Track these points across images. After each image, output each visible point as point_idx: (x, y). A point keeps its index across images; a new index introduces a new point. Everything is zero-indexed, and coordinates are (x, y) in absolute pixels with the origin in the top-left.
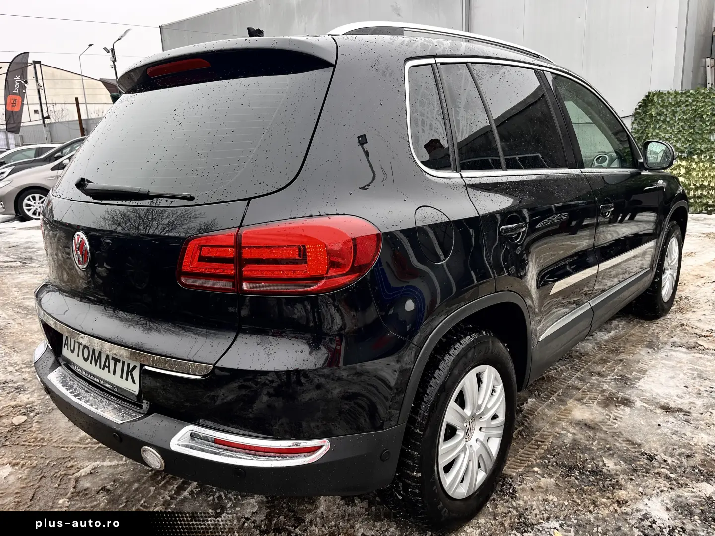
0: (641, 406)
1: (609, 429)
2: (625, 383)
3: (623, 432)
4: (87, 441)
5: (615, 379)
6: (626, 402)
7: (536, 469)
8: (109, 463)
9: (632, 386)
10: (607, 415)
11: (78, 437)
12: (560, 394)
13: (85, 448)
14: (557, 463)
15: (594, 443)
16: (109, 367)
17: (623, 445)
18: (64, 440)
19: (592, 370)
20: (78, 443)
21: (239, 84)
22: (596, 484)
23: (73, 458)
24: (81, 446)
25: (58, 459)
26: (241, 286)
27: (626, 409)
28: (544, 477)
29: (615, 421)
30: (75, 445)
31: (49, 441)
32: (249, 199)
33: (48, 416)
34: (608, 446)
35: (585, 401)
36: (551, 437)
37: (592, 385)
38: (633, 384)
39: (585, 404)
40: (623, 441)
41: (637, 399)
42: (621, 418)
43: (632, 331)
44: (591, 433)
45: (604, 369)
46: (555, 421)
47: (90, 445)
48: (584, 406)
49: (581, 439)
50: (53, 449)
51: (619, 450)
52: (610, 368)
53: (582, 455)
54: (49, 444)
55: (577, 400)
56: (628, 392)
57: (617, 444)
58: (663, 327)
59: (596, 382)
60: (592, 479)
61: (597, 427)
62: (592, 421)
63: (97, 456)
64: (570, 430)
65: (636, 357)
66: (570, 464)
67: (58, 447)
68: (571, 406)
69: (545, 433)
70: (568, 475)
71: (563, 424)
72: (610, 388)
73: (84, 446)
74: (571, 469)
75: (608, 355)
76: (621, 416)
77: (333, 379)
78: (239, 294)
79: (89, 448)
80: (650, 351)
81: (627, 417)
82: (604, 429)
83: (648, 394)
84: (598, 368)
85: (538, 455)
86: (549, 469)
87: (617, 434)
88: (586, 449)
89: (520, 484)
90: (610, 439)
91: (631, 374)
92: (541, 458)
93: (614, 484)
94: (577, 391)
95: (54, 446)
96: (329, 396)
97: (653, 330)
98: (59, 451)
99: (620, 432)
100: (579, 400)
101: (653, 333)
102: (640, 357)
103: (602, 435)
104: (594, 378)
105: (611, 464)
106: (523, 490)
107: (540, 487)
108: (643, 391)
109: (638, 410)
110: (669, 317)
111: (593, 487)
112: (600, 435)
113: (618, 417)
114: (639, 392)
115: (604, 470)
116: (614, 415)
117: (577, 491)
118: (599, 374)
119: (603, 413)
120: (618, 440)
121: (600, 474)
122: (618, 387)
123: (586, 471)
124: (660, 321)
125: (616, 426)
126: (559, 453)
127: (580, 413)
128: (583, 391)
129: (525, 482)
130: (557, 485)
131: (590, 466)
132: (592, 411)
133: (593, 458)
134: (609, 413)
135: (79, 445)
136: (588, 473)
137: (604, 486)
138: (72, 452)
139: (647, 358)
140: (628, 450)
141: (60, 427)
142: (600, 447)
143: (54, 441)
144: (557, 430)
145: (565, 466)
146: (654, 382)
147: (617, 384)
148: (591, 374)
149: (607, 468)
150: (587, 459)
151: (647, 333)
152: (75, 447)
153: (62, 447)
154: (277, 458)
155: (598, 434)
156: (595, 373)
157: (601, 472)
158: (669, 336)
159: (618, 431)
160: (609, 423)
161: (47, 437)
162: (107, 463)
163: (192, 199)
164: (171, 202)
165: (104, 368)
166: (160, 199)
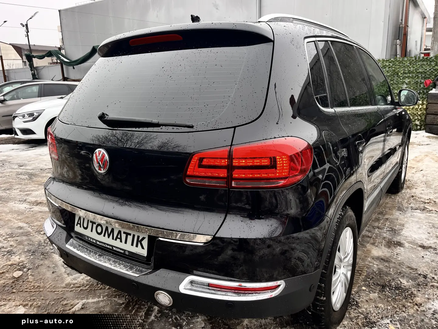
0: (409, 246)
1: (396, 261)
2: (395, 232)
3: (405, 262)
4: (71, 286)
5: (388, 230)
6: (400, 244)
7: (364, 288)
8: (93, 301)
9: (399, 234)
10: (392, 252)
11: (64, 284)
12: (361, 241)
13: (71, 291)
14: (374, 284)
15: (391, 270)
16: (121, 239)
17: (407, 270)
18: (54, 286)
19: (374, 226)
20: (65, 287)
21: (209, 51)
22: (401, 295)
23: (65, 299)
24: (68, 289)
25: (55, 299)
26: (231, 184)
27: (401, 248)
28: (370, 293)
29: (397, 256)
30: (64, 290)
31: (44, 287)
32: (235, 127)
33: (37, 270)
34: (399, 271)
35: (376, 244)
36: (365, 267)
37: (376, 234)
38: (400, 233)
39: (377, 246)
40: (406, 267)
41: (405, 242)
42: (400, 254)
43: (386, 201)
44: (387, 264)
45: (380, 225)
46: (364, 258)
47: (74, 289)
48: (377, 248)
49: (382, 268)
50: (48, 293)
51: (406, 273)
52: (383, 224)
53: (387, 278)
54: (44, 290)
55: (371, 244)
56: (398, 238)
57: (404, 270)
58: (403, 198)
59: (378, 232)
60: (397, 292)
61: (389, 260)
62: (384, 256)
63: (82, 296)
64: (375, 262)
65: (395, 217)
66: (382, 284)
67: (52, 291)
68: (370, 248)
69: (361, 265)
70: (383, 291)
71: (369, 259)
72: (388, 236)
73: (70, 290)
74: (383, 287)
75: (378, 216)
76: (400, 253)
77: (277, 242)
78: (229, 189)
79: (74, 291)
80: (401, 212)
81: (403, 253)
82: (393, 261)
83: (410, 239)
84: (376, 224)
85: (362, 280)
86: (372, 288)
87: (401, 264)
88: (387, 274)
89: (359, 298)
90: (398, 267)
91: (396, 227)
92: (364, 281)
93: (410, 294)
94: (370, 239)
95: (48, 291)
96: (275, 253)
97: (398, 200)
98: (53, 294)
99: (403, 263)
100: (373, 244)
101: (398, 202)
102: (397, 217)
103: (393, 265)
104: (376, 230)
105: (404, 282)
106: (362, 301)
107: (371, 299)
108: (406, 237)
109: (408, 248)
110: (403, 192)
111: (400, 297)
112: (392, 265)
113: (398, 253)
114: (405, 238)
115: (402, 286)
116: (396, 253)
117: (392, 299)
118: (378, 228)
119: (389, 251)
120: (403, 268)
121: (400, 288)
122: (392, 235)
123: (393, 287)
124: (399, 194)
125: (399, 259)
126: (373, 278)
127: (376, 252)
128: (373, 239)
129: (361, 297)
130: (379, 297)
131: (393, 284)
132: (383, 251)
133: (393, 279)
134: (393, 251)
135: (66, 289)
136: (394, 288)
137: (405, 296)
138: (63, 294)
139: (401, 217)
140: (411, 273)
141: (48, 278)
142: (395, 272)
143: (48, 287)
144: (367, 263)
145: (379, 285)
146: (410, 231)
147: (390, 233)
148: (374, 228)
149: (403, 285)
150: (390, 280)
151: (395, 202)
152: (64, 291)
153: (55, 291)
154: (254, 294)
155: (391, 264)
156: (375, 227)
157: (401, 287)
158: (407, 203)
159: (401, 262)
160: (395, 257)
161: (42, 285)
162: (91, 300)
163: (192, 127)
164: (177, 129)
165: (116, 240)
166: (167, 127)
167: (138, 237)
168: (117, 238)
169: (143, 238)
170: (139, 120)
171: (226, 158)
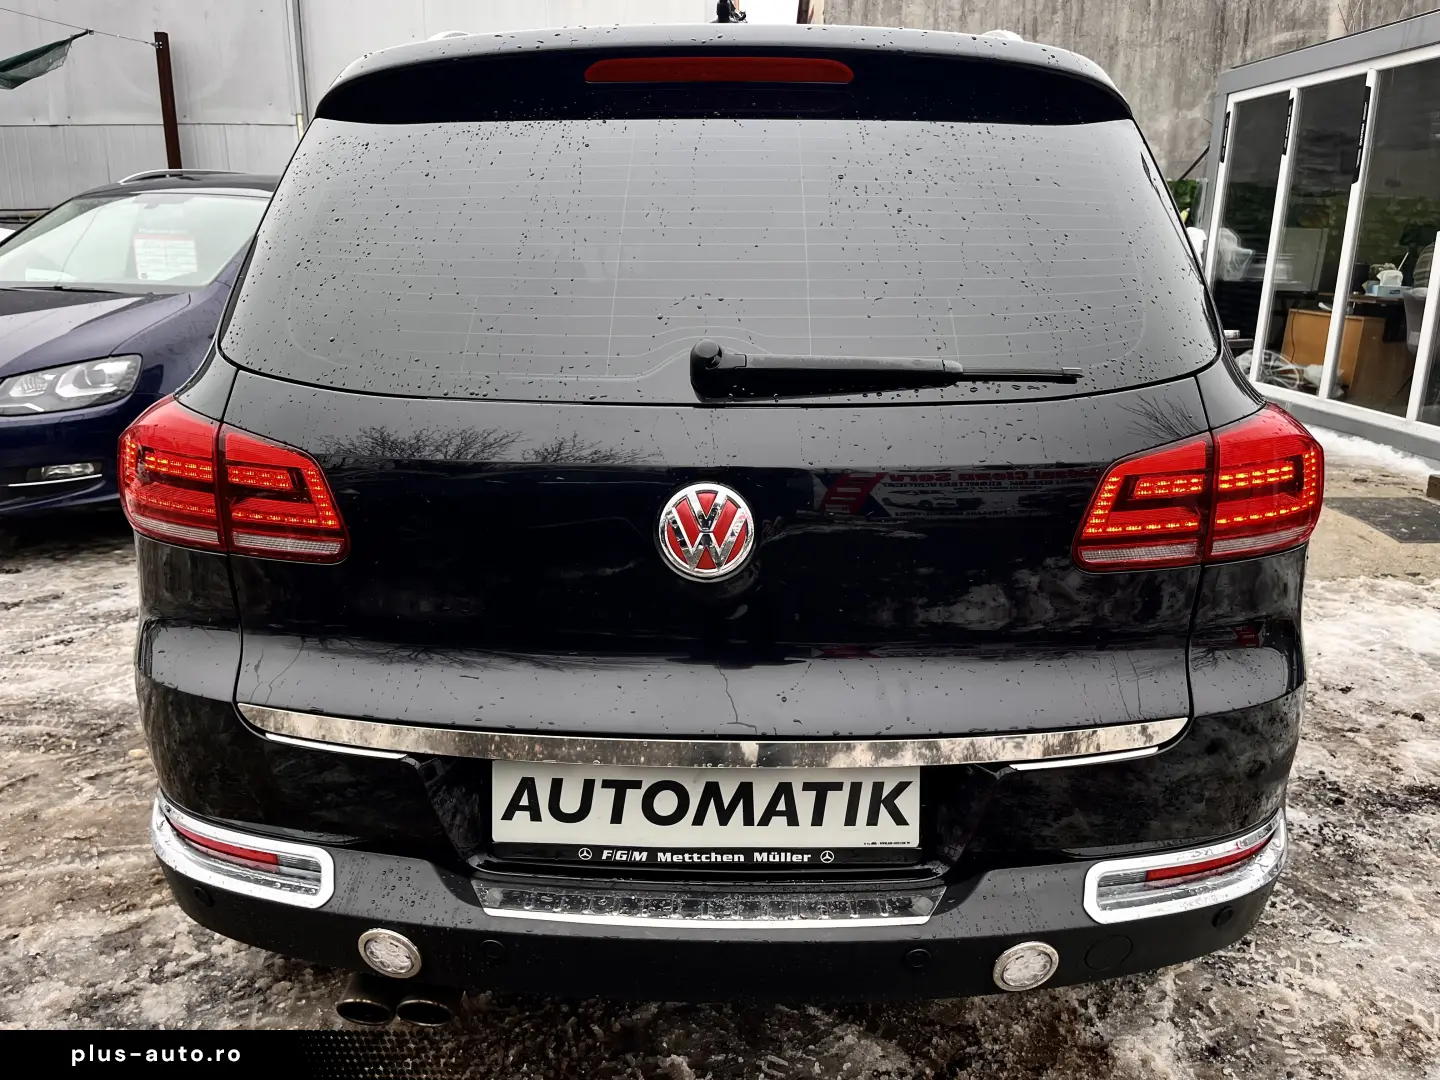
16: (790, 813)
26: (1211, 549)
163: (1070, 379)
164: (1030, 387)
165: (765, 821)
166: (993, 386)
167: (878, 787)
168: (770, 812)
169: (901, 788)
170: (892, 364)
171: (1196, 473)
